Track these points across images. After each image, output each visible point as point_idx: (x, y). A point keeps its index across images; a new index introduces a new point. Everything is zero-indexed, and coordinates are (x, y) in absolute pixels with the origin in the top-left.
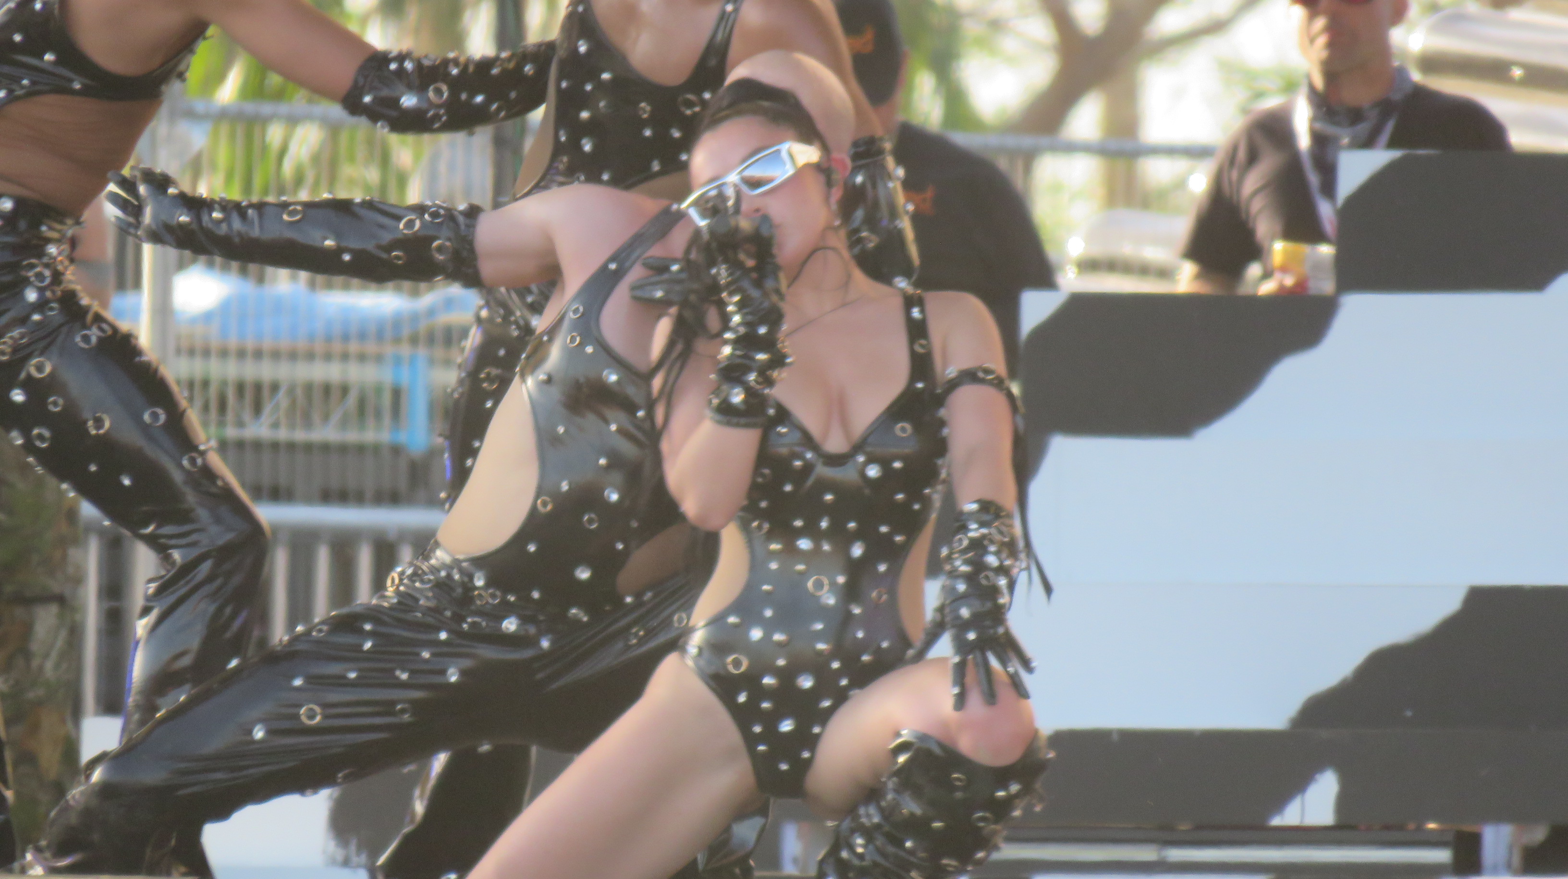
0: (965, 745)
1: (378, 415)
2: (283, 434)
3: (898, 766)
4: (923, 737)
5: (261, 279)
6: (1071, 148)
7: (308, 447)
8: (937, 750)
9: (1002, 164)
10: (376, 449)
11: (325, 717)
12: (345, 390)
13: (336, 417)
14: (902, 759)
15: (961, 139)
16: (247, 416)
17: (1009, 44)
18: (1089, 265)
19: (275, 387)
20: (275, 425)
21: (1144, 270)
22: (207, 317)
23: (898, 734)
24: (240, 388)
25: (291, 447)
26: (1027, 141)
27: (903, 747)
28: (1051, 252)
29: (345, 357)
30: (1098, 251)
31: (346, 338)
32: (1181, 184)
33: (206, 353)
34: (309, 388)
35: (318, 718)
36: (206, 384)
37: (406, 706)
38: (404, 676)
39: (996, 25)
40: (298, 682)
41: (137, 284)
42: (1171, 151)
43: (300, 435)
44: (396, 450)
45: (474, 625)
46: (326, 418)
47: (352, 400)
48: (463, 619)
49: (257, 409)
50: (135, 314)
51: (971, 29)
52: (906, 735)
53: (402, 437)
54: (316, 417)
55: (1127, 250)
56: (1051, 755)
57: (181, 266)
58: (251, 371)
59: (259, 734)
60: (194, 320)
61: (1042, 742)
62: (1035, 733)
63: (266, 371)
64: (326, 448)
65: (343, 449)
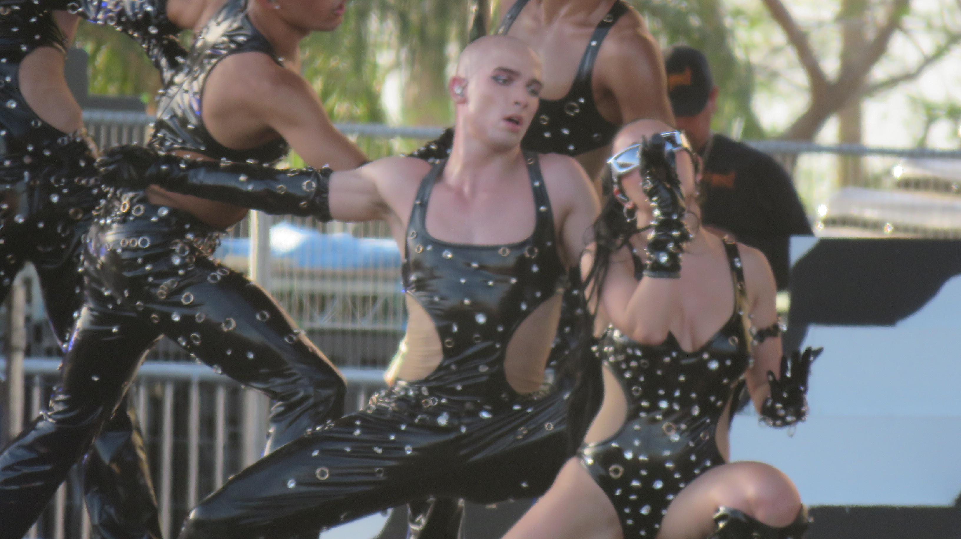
0: (761, 515)
1: (395, 314)
2: (339, 325)
3: (719, 529)
4: (734, 512)
5: (324, 231)
6: (820, 149)
7: (354, 333)
8: (743, 519)
9: (778, 159)
10: (394, 334)
11: (331, 475)
12: (375, 299)
13: (370, 314)
14: (721, 525)
15: (754, 144)
16: (316, 314)
17: (781, 86)
18: (830, 222)
19: (333, 297)
20: (333, 320)
21: (864, 224)
22: (291, 254)
23: (717, 510)
24: (312, 297)
25: (344, 333)
26: (793, 145)
27: (722, 518)
28: (809, 213)
29: (376, 278)
30: (836, 213)
31: (376, 266)
32: (888, 173)
33: (291, 275)
34: (354, 298)
35: (327, 476)
36: (290, 294)
37: (382, 469)
38: (379, 451)
39: (774, 75)
40: (316, 453)
41: (246, 234)
42: (882, 152)
43: (349, 326)
45: (421, 420)
46: (364, 315)
47: (380, 304)
48: (415, 416)
49: (322, 308)
50: (245, 252)
51: (759, 78)
52: (722, 510)
54: (358, 316)
55: (855, 212)
56: (811, 520)
57: (275, 223)
58: (319, 287)
59: (291, 485)
60: (284, 256)
61: (805, 513)
62: (801, 506)
63: (328, 287)
64: (364, 333)
65: (374, 334)
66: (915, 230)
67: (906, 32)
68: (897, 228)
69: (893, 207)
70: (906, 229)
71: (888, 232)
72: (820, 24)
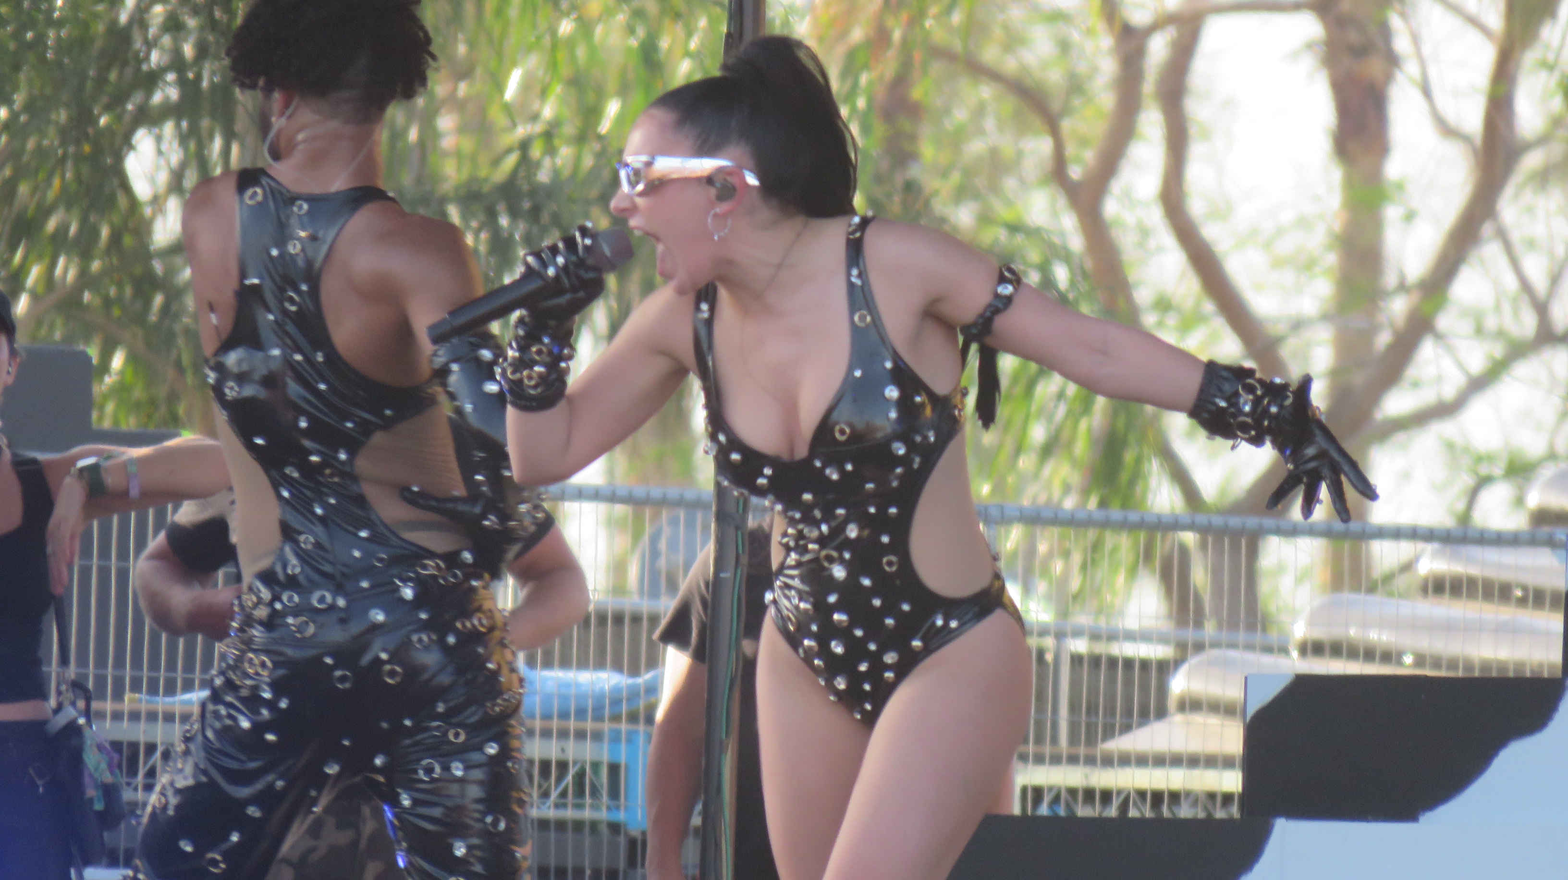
1: (596, 794)
10: (594, 825)
12: (563, 766)
13: (554, 796)
18: (1312, 649)
21: (1369, 655)
26: (1252, 522)
29: (563, 734)
30: (1320, 634)
31: (564, 715)
32: (1409, 566)
42: (1397, 533)
44: (615, 828)
46: (545, 796)
47: (570, 776)
53: (621, 816)
55: (1353, 633)
66: (1453, 664)
67: (1439, 337)
68: (1420, 660)
69: (1415, 625)
70: (1437, 663)
71: (1407, 666)
72: (1298, 325)
